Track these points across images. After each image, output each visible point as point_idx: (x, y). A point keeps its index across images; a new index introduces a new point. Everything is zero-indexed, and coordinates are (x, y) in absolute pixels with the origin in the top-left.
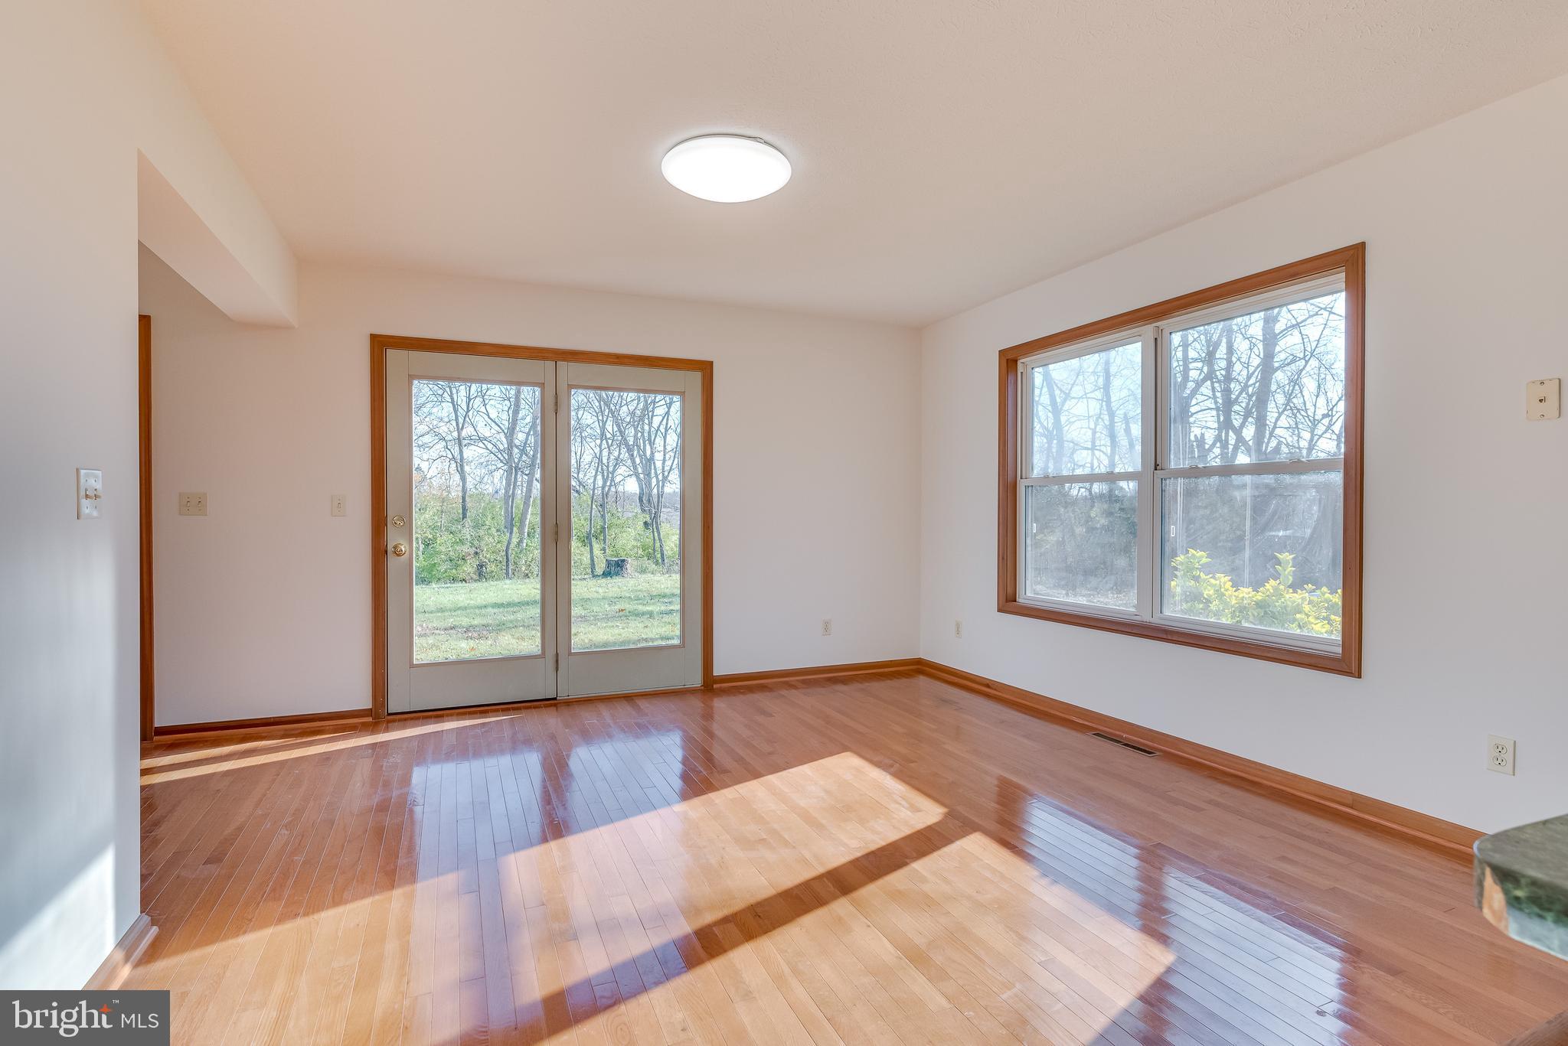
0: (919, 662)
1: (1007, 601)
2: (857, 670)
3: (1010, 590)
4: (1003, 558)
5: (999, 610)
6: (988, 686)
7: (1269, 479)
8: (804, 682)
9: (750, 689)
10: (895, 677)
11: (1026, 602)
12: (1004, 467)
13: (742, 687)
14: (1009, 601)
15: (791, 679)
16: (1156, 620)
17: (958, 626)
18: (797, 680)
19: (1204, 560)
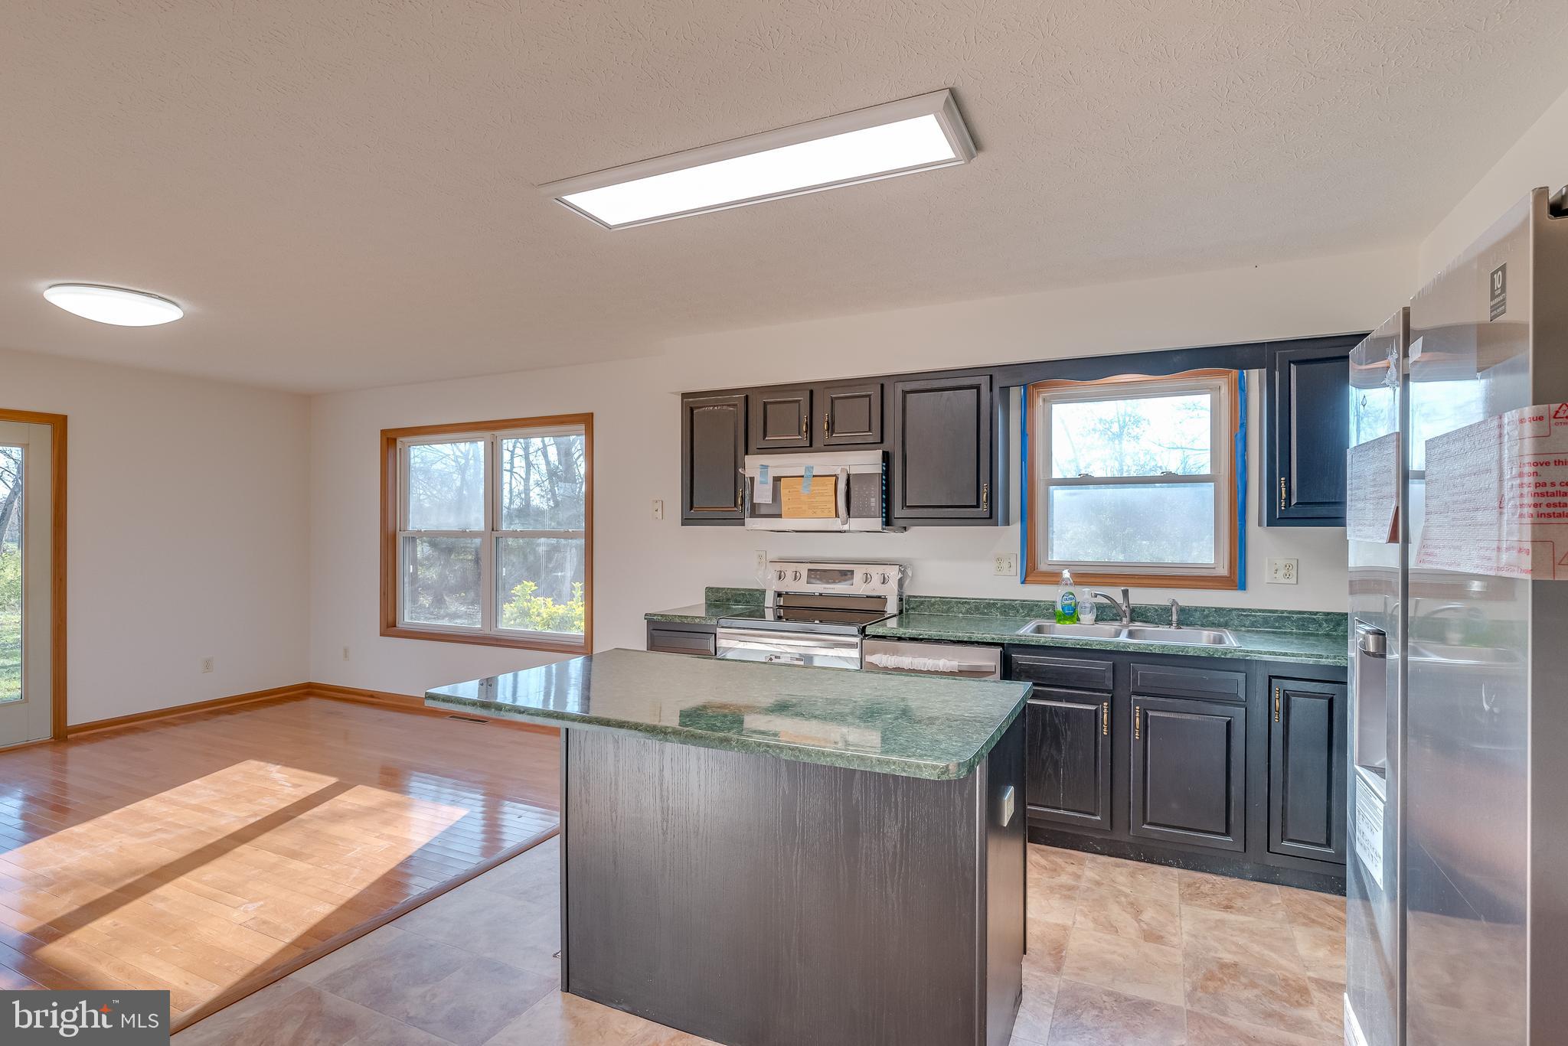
0: (309, 685)
1: (388, 627)
2: (240, 701)
3: (390, 619)
4: (384, 594)
5: (382, 635)
6: (372, 696)
7: (554, 541)
8: (182, 718)
9: (118, 733)
10: (285, 702)
11: (403, 626)
12: (385, 521)
13: (105, 732)
14: (390, 627)
15: (166, 717)
16: (493, 633)
17: (346, 651)
18: (174, 718)
19: (534, 588)
